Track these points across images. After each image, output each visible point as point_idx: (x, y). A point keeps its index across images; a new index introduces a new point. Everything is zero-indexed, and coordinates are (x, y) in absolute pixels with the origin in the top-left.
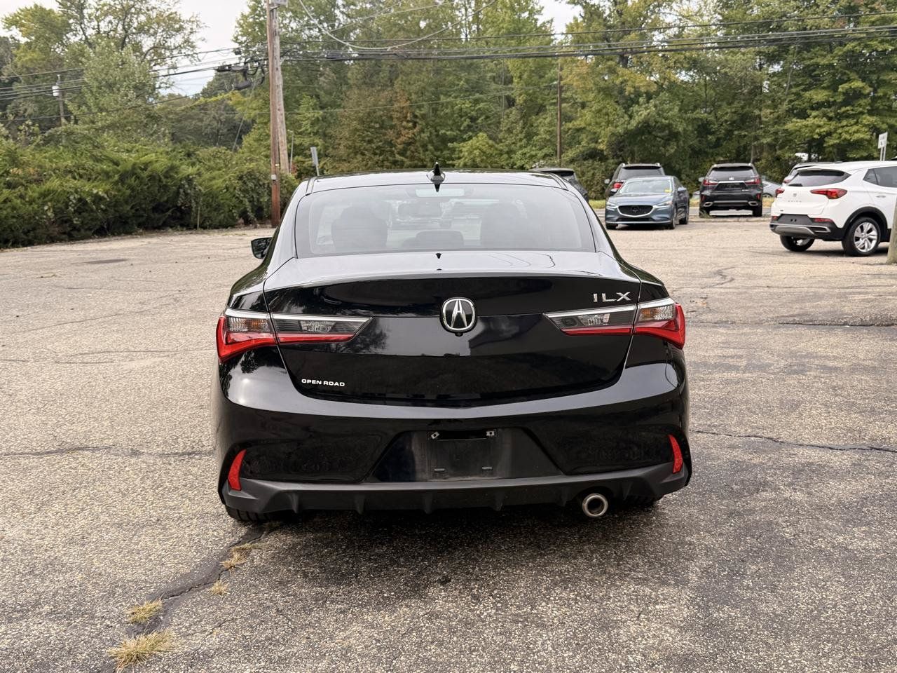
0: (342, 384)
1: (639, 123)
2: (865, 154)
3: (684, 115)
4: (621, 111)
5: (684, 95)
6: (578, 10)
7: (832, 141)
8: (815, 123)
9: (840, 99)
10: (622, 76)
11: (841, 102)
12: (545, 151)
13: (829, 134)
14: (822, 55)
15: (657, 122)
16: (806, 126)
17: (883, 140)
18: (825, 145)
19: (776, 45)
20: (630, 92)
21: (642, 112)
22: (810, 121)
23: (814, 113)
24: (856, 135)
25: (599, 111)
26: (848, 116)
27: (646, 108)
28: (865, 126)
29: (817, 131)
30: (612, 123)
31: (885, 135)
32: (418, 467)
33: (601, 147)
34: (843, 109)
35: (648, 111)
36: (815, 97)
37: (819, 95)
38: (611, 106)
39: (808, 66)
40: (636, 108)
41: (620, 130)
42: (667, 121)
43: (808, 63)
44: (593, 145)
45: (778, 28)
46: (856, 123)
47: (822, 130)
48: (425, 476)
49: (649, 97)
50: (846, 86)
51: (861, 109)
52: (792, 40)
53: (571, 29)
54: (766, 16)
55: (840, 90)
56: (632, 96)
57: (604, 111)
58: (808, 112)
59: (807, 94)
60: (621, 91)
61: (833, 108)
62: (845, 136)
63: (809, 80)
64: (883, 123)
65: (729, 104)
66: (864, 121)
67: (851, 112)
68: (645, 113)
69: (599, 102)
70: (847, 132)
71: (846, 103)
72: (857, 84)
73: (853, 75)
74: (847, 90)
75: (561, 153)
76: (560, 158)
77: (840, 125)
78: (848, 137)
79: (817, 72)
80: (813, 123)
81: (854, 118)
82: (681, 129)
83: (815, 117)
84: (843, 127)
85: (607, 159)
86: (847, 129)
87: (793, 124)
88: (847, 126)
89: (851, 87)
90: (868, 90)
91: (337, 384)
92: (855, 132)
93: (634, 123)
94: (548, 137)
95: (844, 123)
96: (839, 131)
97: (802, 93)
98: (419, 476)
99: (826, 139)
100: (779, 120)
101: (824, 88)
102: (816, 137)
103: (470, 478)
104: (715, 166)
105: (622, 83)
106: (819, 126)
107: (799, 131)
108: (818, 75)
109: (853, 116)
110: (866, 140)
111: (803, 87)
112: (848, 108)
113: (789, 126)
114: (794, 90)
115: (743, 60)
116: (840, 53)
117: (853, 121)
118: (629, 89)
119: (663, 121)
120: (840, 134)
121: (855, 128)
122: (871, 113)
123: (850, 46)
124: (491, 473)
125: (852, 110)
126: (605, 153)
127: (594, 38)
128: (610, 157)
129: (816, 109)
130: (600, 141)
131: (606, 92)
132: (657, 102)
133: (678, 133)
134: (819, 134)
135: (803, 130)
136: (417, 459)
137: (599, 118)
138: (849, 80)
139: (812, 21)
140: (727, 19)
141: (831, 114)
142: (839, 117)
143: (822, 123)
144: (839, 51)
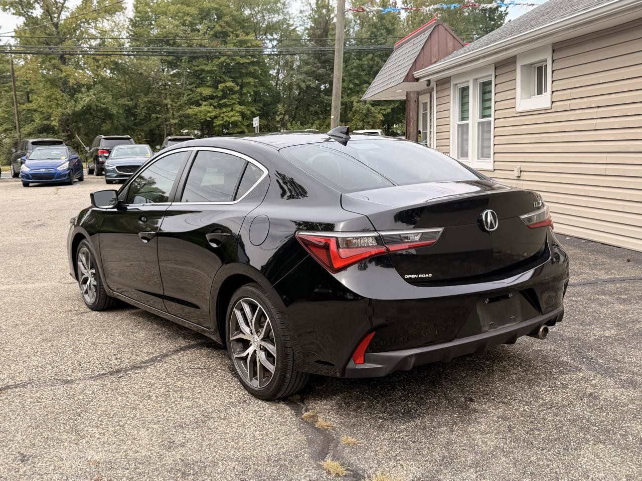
0: (430, 275)
1: (84, 106)
2: (239, 130)
3: (115, 102)
4: (67, 97)
5: (112, 87)
6: (21, 20)
7: (218, 122)
8: (206, 110)
9: (220, 94)
10: (65, 72)
11: (220, 97)
12: (5, 126)
13: (216, 117)
14: (205, 64)
15: (97, 106)
16: (201, 112)
17: (256, 122)
18: (214, 125)
19: (174, 56)
20: (73, 83)
21: (85, 99)
22: (203, 108)
23: (204, 103)
24: (233, 118)
25: (49, 97)
26: (225, 106)
27: (88, 96)
28: (237, 112)
29: (209, 115)
30: (61, 106)
31: (257, 118)
32: (482, 323)
33: (54, 123)
34: (223, 101)
35: (90, 98)
36: (204, 92)
37: (207, 91)
38: (58, 94)
39: (197, 71)
40: (80, 95)
41: (69, 111)
42: (105, 106)
43: (197, 68)
44: (45, 122)
45: (174, 44)
46: (232, 110)
47: (212, 114)
48: (486, 328)
49: (89, 88)
50: (223, 85)
51: (234, 101)
52: (184, 53)
53: (18, 34)
54: (165, 35)
55: (219, 87)
56: (75, 87)
57: (53, 97)
58: (200, 102)
59: (199, 90)
60: (65, 82)
61: (216, 100)
62: (226, 118)
63: (198, 81)
64: (248, 110)
65: (146, 95)
66: (237, 109)
67: (228, 103)
68: (88, 99)
69: (48, 90)
70: (227, 116)
71: (223, 97)
72: (230, 84)
73: (227, 78)
74: (224, 87)
75: (20, 128)
76: (19, 131)
77: (222, 111)
78: (228, 120)
79: (203, 75)
80: (205, 109)
81: (229, 107)
82: (115, 112)
83: (205, 106)
84: (224, 113)
85: (59, 133)
86: (226, 114)
87: (192, 110)
88: (226, 112)
89: (226, 86)
90: (237, 88)
91: (427, 275)
92: (232, 116)
93: (79, 107)
94: (6, 116)
95: (224, 110)
96: (222, 115)
97: (194, 89)
98: (483, 329)
99: (215, 121)
100: (180, 108)
101: (208, 87)
102: (208, 119)
103: (507, 325)
104: (170, 138)
105: (66, 76)
106: (209, 112)
107: (196, 115)
108: (203, 77)
109: (229, 106)
110: (240, 121)
111: (194, 85)
112: (226, 100)
113: (190, 111)
114: (189, 87)
115: (153, 65)
116: (217, 63)
117: (229, 109)
118: (72, 81)
119: (102, 105)
120: (223, 117)
121: (231, 113)
122: (241, 103)
123: (223, 59)
124: (515, 320)
125: (229, 102)
126: (56, 128)
127: (38, 41)
128: (60, 131)
129: (205, 101)
130: (52, 119)
131: (53, 82)
132: (96, 92)
133: (113, 114)
134: (210, 118)
135: (198, 114)
136: (480, 318)
137: (50, 101)
138: (225, 81)
139: (196, 41)
140: (137, 34)
141: (216, 104)
142: (220, 106)
143: (210, 110)
144: (216, 62)
